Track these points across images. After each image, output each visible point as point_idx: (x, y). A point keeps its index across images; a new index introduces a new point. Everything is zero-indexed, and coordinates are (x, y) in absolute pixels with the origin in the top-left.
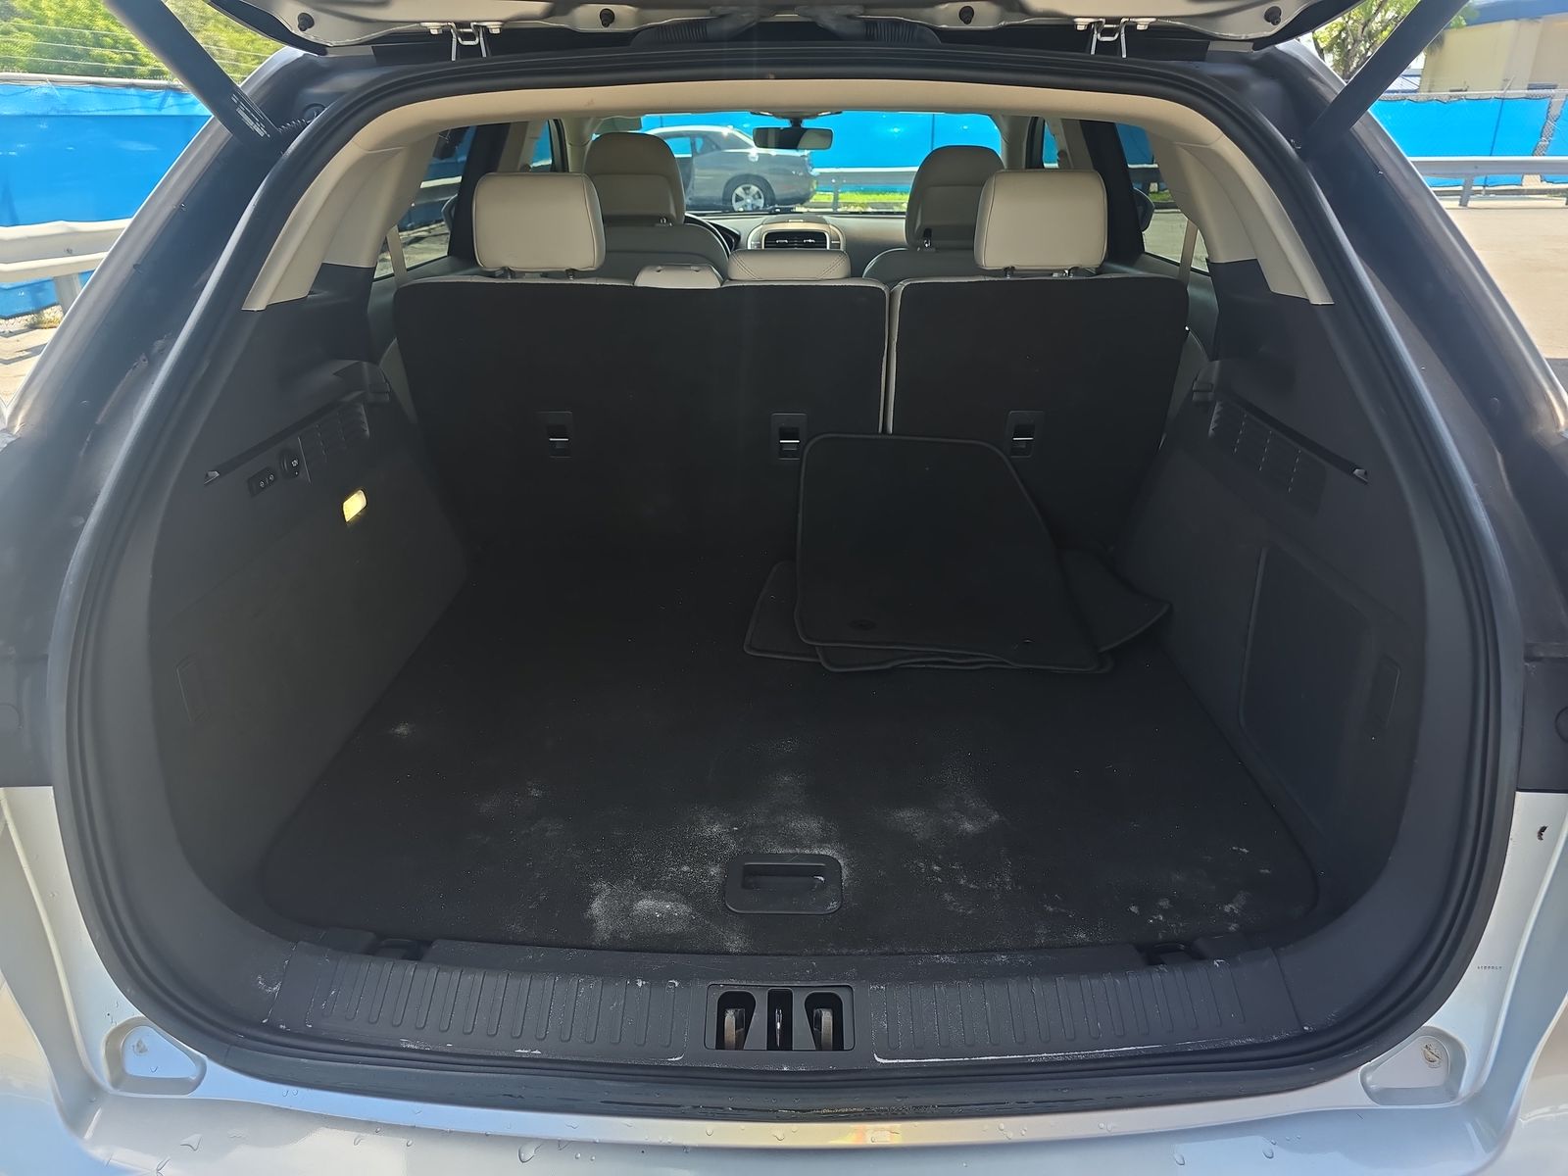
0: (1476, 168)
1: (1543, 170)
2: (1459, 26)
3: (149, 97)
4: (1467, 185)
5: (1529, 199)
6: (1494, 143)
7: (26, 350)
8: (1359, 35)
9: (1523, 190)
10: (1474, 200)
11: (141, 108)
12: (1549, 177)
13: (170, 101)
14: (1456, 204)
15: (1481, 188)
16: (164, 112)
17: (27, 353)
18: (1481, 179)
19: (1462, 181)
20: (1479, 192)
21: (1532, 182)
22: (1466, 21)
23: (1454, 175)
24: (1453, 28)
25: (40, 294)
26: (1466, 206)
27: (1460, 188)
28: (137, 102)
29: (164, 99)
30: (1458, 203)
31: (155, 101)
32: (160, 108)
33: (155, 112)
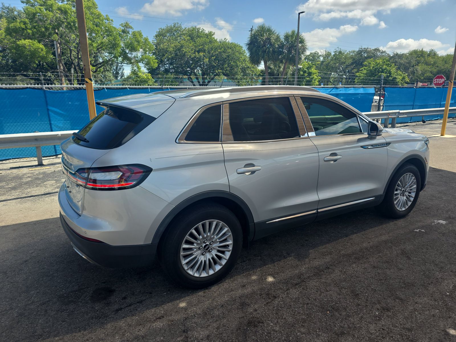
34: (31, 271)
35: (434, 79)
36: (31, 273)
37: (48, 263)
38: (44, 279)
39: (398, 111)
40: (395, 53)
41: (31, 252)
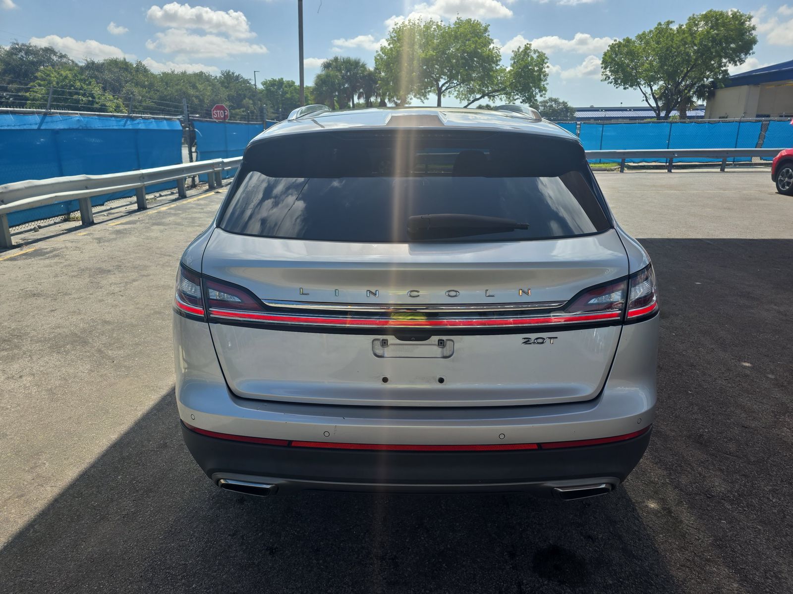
0: (727, 153)
1: (761, 155)
2: (722, 88)
3: (120, 121)
4: (724, 161)
5: (755, 168)
6: (736, 142)
7: (65, 230)
8: (674, 92)
9: (752, 164)
10: (727, 168)
11: (116, 126)
12: (764, 158)
13: (129, 122)
14: (719, 170)
15: (732, 163)
16: (126, 127)
17: (65, 231)
18: (732, 159)
19: (721, 160)
20: (731, 164)
21: (756, 160)
22: (724, 85)
23: (717, 157)
24: (718, 88)
25: (69, 206)
26: (724, 171)
27: (721, 163)
28: (114, 123)
29: (126, 122)
30: (720, 169)
31: (123, 122)
32: (124, 126)
33: (123, 128)
35: (213, 111)
39: (220, 160)
40: (89, 60)
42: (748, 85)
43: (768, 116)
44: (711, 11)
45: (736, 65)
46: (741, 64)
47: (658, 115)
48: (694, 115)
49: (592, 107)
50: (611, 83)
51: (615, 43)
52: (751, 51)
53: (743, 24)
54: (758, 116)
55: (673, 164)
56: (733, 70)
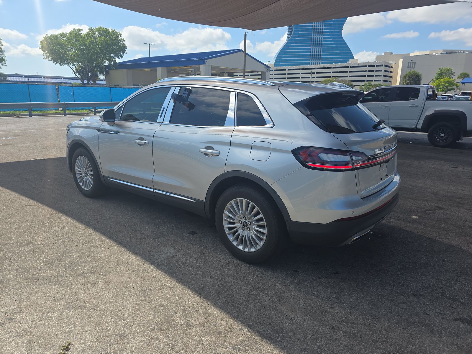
2: (113, 69)
8: (89, 70)
22: (115, 67)
24: (111, 69)
34: (416, 280)
36: (417, 278)
37: (394, 277)
38: (408, 266)
41: (404, 305)
42: (126, 69)
43: (138, 85)
44: (100, 27)
45: (119, 58)
46: (121, 58)
47: (83, 82)
48: (100, 83)
49: (16, 74)
50: (51, 61)
51: (47, 36)
52: (125, 52)
53: (118, 37)
54: (134, 85)
55: (97, 110)
56: (118, 60)
